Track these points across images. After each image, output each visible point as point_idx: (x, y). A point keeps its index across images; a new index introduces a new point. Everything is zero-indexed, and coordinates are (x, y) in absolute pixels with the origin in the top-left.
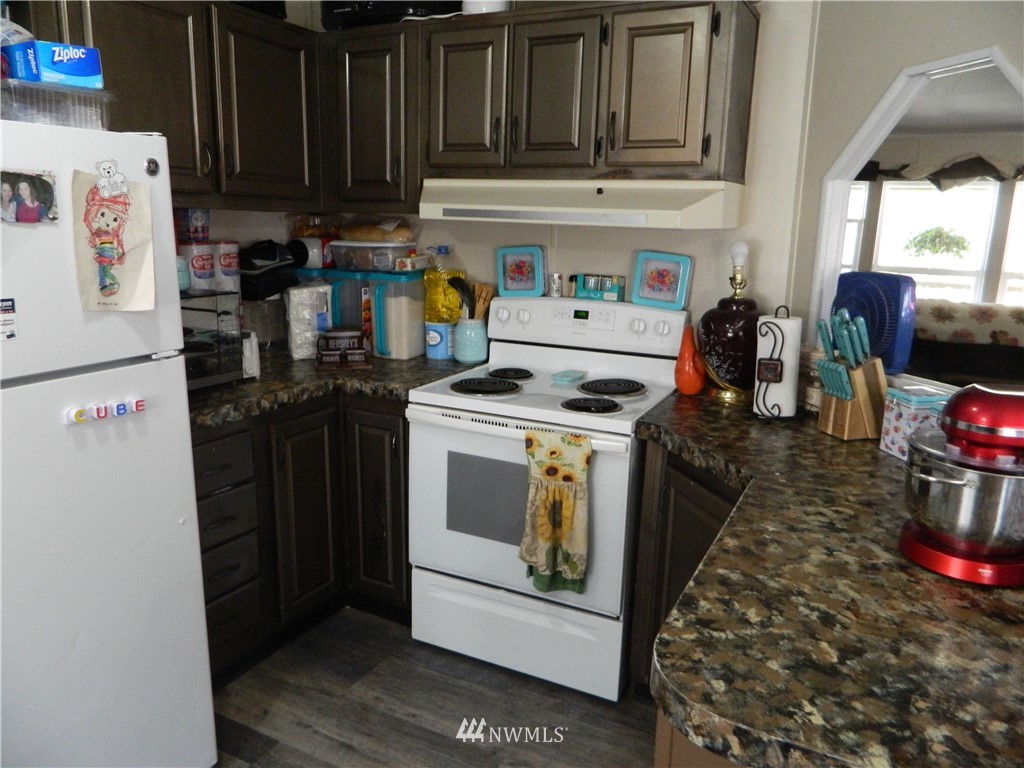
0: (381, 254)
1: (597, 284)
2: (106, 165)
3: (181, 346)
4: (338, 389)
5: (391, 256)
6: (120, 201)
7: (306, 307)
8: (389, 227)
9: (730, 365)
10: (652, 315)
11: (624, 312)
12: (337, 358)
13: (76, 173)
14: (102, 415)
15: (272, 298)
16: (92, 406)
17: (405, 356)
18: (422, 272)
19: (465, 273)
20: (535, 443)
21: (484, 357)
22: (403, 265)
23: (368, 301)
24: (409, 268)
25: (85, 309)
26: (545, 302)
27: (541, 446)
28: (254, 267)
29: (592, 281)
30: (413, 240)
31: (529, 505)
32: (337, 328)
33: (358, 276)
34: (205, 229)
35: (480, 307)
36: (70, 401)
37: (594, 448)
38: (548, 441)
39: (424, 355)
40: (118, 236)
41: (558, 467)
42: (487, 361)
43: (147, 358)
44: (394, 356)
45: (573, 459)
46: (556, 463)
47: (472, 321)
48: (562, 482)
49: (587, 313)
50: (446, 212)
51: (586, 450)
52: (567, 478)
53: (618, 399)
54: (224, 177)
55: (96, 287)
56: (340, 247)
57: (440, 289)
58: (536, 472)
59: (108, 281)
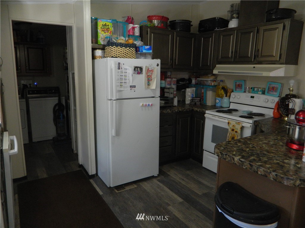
0: (207, 82)
1: (257, 90)
2: (150, 65)
3: (159, 96)
4: (193, 110)
5: (209, 82)
6: (152, 71)
7: (189, 93)
8: (210, 75)
9: (286, 111)
10: (270, 98)
11: (263, 97)
12: (194, 104)
13: (146, 66)
14: (146, 105)
15: (182, 90)
16: (144, 104)
17: (210, 105)
18: (216, 86)
19: (227, 86)
20: (230, 123)
21: (229, 106)
22: (212, 84)
23: (203, 92)
24: (213, 85)
25: (145, 88)
26: (245, 94)
27: (231, 124)
28: (179, 83)
29: (256, 89)
30: (215, 78)
31: (227, 137)
32: (196, 97)
33: (202, 86)
34: (170, 75)
35: (228, 94)
36: (141, 102)
37: (243, 126)
38: (233, 123)
39: (215, 105)
40: (151, 76)
41: (235, 129)
42: (229, 107)
43: (153, 97)
44: (208, 105)
45: (238, 128)
46: (234, 128)
47: (226, 98)
48: (235, 133)
49: (254, 97)
50: (219, 72)
51: (241, 126)
52: (236, 132)
53: (253, 116)
54: (174, 65)
55: (147, 85)
56: (199, 80)
57: (220, 90)
58: (230, 130)
59: (149, 84)
